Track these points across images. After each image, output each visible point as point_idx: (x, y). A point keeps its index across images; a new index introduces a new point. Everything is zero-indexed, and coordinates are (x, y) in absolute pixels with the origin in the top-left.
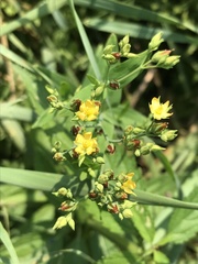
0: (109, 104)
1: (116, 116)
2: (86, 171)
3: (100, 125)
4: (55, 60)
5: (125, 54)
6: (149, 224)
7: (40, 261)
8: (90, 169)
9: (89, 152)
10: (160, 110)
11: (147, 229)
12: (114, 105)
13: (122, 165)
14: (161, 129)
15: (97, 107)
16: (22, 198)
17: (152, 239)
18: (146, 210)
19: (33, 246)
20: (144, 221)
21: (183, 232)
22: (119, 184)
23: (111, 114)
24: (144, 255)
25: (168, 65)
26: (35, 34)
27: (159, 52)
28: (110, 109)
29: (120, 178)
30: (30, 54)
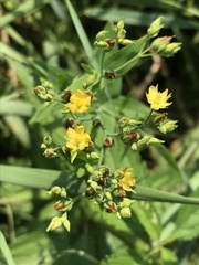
0: (108, 95)
1: (117, 108)
2: (84, 167)
3: (98, 117)
4: (57, 53)
5: (120, 40)
6: (155, 220)
7: (42, 262)
8: (87, 165)
9: (82, 147)
10: (159, 99)
11: (154, 226)
12: (114, 97)
13: (126, 159)
14: (159, 120)
15: (89, 98)
16: (27, 195)
17: (159, 236)
18: (151, 206)
19: (40, 245)
20: (150, 217)
21: (192, 227)
22: (114, 181)
23: (111, 106)
24: (152, 253)
25: (168, 53)
26: (37, 27)
27: (159, 39)
28: (111, 101)
29: (116, 175)
30: (30, 47)
